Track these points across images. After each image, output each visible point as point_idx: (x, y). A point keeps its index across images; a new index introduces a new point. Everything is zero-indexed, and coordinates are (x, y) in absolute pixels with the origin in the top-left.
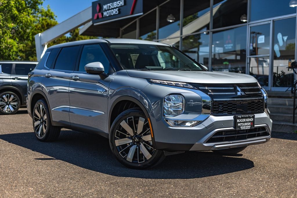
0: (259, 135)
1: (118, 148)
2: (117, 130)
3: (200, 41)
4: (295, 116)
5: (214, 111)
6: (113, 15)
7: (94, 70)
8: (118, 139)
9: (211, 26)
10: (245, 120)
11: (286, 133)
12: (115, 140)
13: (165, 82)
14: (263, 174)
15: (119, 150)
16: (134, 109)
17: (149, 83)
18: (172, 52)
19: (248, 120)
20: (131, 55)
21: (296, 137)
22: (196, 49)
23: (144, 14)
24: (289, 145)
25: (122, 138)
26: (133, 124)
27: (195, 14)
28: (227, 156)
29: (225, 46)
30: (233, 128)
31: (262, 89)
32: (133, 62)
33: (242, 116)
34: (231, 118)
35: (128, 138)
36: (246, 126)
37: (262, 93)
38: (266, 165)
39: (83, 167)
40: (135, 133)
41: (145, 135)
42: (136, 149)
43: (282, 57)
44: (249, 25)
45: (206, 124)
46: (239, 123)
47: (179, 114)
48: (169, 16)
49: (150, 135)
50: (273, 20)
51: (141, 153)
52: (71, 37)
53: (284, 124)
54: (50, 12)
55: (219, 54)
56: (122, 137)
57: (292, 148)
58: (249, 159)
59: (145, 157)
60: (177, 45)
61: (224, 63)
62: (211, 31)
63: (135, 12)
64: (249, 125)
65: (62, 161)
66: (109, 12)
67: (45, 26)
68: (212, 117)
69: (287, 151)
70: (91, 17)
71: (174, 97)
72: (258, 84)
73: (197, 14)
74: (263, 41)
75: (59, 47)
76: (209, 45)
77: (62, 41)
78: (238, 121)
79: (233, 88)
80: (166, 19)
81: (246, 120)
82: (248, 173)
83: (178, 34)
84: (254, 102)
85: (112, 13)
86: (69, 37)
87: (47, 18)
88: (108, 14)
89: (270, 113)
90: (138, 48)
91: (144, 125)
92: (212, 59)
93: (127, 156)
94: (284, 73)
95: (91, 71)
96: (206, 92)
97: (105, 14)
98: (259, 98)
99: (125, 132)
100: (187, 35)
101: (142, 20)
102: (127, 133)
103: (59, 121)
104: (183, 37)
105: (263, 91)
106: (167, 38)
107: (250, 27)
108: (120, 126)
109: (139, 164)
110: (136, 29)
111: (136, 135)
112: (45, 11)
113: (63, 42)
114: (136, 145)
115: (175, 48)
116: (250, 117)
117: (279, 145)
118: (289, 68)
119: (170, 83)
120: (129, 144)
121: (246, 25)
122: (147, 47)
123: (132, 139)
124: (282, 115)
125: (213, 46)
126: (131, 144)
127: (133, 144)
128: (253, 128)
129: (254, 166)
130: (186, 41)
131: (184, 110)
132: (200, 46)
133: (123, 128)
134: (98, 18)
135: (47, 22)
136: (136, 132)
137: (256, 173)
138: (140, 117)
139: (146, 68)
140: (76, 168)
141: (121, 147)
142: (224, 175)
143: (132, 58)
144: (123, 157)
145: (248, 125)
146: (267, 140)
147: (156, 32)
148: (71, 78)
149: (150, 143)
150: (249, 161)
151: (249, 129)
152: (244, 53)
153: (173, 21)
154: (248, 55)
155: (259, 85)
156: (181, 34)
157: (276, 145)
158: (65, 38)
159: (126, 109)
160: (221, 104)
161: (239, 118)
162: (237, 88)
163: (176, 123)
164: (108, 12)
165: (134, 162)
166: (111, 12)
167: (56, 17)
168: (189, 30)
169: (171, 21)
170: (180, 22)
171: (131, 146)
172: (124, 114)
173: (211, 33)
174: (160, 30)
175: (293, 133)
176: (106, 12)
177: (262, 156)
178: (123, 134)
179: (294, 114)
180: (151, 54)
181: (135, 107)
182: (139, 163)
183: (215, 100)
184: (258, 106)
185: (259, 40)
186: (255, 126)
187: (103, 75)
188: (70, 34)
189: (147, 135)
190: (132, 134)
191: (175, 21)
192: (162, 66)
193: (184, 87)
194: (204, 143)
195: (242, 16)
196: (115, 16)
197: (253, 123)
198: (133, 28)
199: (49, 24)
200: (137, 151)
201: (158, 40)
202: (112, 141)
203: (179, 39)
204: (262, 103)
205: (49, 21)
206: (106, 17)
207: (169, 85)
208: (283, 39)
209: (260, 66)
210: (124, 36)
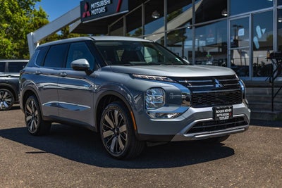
3: (186, 35)
4: (274, 104)
5: (194, 103)
7: (79, 67)
9: (193, 21)
13: (146, 76)
14: (241, 161)
17: (131, 78)
19: (226, 111)
20: (117, 51)
22: (180, 43)
23: (130, 11)
27: (179, 10)
29: (207, 39)
30: (212, 119)
31: (240, 80)
33: (221, 107)
34: (210, 109)
36: (224, 116)
37: (239, 85)
43: (261, 49)
44: (229, 19)
45: (186, 115)
46: (218, 114)
47: (160, 106)
48: (154, 13)
50: (252, 14)
52: (63, 35)
54: (43, 12)
55: (202, 47)
56: (107, 129)
60: (162, 40)
61: (207, 56)
62: (194, 26)
63: (121, 10)
64: (228, 116)
65: (51, 154)
67: (38, 25)
68: (191, 108)
70: (79, 15)
71: (155, 91)
72: (235, 76)
73: (182, 10)
74: (243, 34)
76: (193, 39)
77: (54, 39)
78: (217, 112)
79: (211, 81)
80: (151, 16)
81: (224, 111)
82: (228, 160)
83: (162, 29)
84: (232, 94)
85: (100, 11)
86: (60, 35)
87: (40, 17)
88: (96, 12)
92: (196, 52)
94: (264, 63)
95: (77, 68)
96: (185, 85)
97: (93, 12)
98: (237, 90)
100: (172, 30)
101: (128, 17)
103: (49, 116)
104: (168, 32)
105: (241, 83)
106: (153, 33)
107: (231, 21)
110: (123, 26)
112: (38, 11)
116: (228, 108)
117: (258, 133)
118: (268, 58)
121: (227, 19)
125: (196, 40)
126: (113, 136)
127: (115, 135)
128: (231, 118)
129: (234, 154)
131: (164, 103)
132: (185, 40)
134: (86, 16)
135: (39, 21)
139: (130, 64)
140: (65, 160)
143: (118, 54)
147: (142, 28)
148: (59, 75)
151: (228, 119)
152: (225, 46)
153: (158, 17)
154: (229, 48)
155: (237, 77)
156: (166, 29)
158: (57, 36)
160: (200, 96)
161: (218, 109)
162: (215, 81)
163: (158, 115)
164: (95, 10)
166: (98, 10)
167: (48, 16)
168: (172, 25)
169: (156, 17)
174: (145, 26)
175: (272, 120)
177: (242, 144)
179: (273, 102)
180: (135, 50)
183: (194, 92)
184: (236, 97)
185: (239, 33)
186: (233, 116)
187: (88, 71)
188: (62, 32)
191: (160, 17)
193: (164, 81)
194: (185, 133)
195: (223, 10)
196: (102, 14)
197: (231, 113)
198: (120, 25)
199: (42, 23)
201: (144, 36)
203: (164, 34)
204: (240, 94)
205: (41, 20)
206: (94, 15)
207: (150, 79)
208: (262, 32)
209: (243, 57)
210: (112, 33)
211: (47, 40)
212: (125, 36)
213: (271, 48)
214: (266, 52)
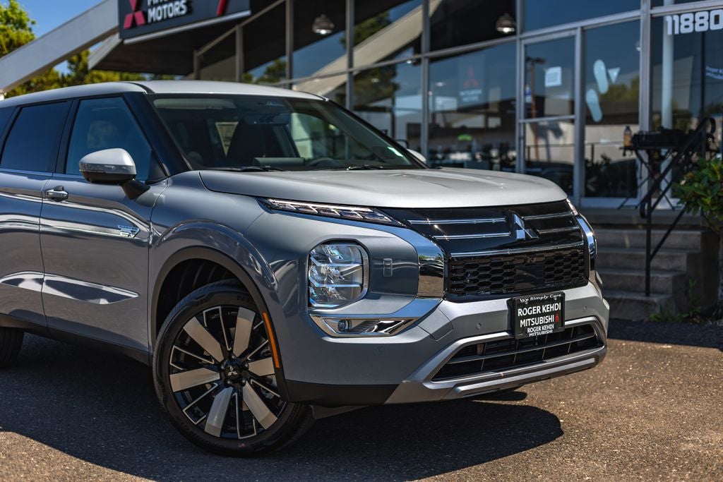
0: (576, 348)
1: (179, 397)
2: (174, 347)
3: (396, 80)
4: (651, 275)
5: (453, 286)
6: (174, 17)
7: (105, 173)
8: (179, 371)
9: (425, 44)
10: (538, 310)
11: (629, 322)
12: (171, 376)
13: (310, 206)
14: (590, 459)
15: (182, 402)
16: (224, 285)
17: (263, 211)
18: (327, 114)
19: (547, 308)
20: (217, 124)
21: (656, 334)
22: (386, 103)
23: (253, 13)
24: (644, 360)
25: (189, 369)
26: (221, 328)
27: (381, 15)
28: (484, 401)
29: (462, 94)
30: (505, 334)
31: (581, 218)
32: (223, 143)
33: (532, 299)
34: (500, 305)
35: (208, 366)
36: (541, 325)
37: (580, 231)
38: (595, 426)
39: (77, 455)
40: (228, 355)
41: (257, 357)
42: (233, 399)
43: (608, 120)
44: (521, 39)
45: (432, 325)
46: (523, 318)
47: (352, 297)
48: (318, 20)
49: (271, 358)
50: (582, 28)
51: (244, 409)
52: (73, 74)
53: (624, 297)
54: (17, 12)
55: (444, 112)
56: (190, 364)
57: (652, 366)
58: (546, 407)
59: (256, 421)
60: (340, 91)
61: (461, 138)
62: (426, 57)
63: (229, 11)
64: (550, 323)
65: (17, 436)
66: (163, 10)
67: (4, 47)
68: (446, 304)
69: (641, 379)
70: (114, 23)
71: (338, 250)
72: (567, 203)
73: (388, 15)
74: (558, 82)
75: (13, 105)
76: (421, 91)
77: (50, 84)
78: (520, 312)
79: (502, 220)
80: (311, 29)
81: (541, 310)
82: (549, 455)
83: (341, 64)
84: (560, 257)
85: (171, 12)
86: (66, 74)
87: (10, 26)
88: (159, 15)
89: (601, 282)
90: (234, 107)
91: (253, 331)
92: (430, 126)
93: (206, 419)
94: (609, 160)
95: (98, 175)
96: (427, 232)
97: (152, 14)
98: (575, 244)
99: (199, 350)
100: (364, 68)
101: (250, 29)
102: (205, 353)
103: (11, 313)
104: (355, 73)
105: (584, 223)
106: (314, 75)
107: (526, 46)
108: (185, 334)
109: (242, 441)
110: (233, 53)
111: (230, 358)
112: (5, 10)
113: (53, 86)
114: (231, 388)
115: (336, 103)
116: (551, 301)
117: (618, 361)
118: (626, 148)
119: (325, 210)
120: (212, 384)
121: (515, 41)
122: (259, 104)
123: (220, 371)
124: (616, 273)
125: (431, 93)
126: (217, 385)
127: (223, 384)
128: (561, 329)
129: (561, 433)
130: (361, 82)
131: (366, 289)
132: (397, 93)
133: (192, 341)
134: (134, 24)
135: (8, 36)
136: (231, 352)
137: (572, 457)
138: (240, 308)
139: (258, 164)
140: (58, 459)
141: (187, 393)
142: (484, 465)
143: (220, 133)
144: (196, 423)
145: (548, 324)
146: (598, 358)
147: (285, 59)
148: (44, 193)
149: (271, 381)
150: (545, 413)
151: (549, 334)
152: (509, 112)
153: (329, 32)
154: (520, 118)
155: (571, 206)
156: (351, 64)
157: (611, 360)
158: (56, 78)
159: (201, 283)
160: (471, 266)
161: (523, 306)
162: (513, 219)
163: (346, 326)
164: (159, 8)
165: (227, 435)
166: (167, 9)
167: (33, 23)
168: (368, 54)
169: (323, 32)
170: (348, 34)
171: (217, 391)
172: (194, 300)
173: (425, 63)
174: (296, 55)
175: (647, 320)
176: (154, 10)
177: (580, 397)
178: (192, 357)
179: (648, 270)
180: (271, 123)
181: (225, 279)
182: (240, 438)
183: (454, 255)
184: (573, 266)
185: (547, 79)
186: (566, 323)
187: (132, 186)
188: (70, 68)
189: (261, 358)
190: (219, 357)
191: (334, 31)
192: (302, 156)
193: (364, 221)
194: (428, 380)
195: (501, 18)
196: (177, 20)
197: (560, 316)
198: (226, 50)
199: (15, 42)
200: (236, 403)
201: (291, 81)
202: (161, 376)
203: (344, 78)
204: (582, 257)
205: (13, 33)
206: (154, 22)
207: (323, 216)
208: (608, 76)
209: (541, 142)
210: (204, 71)
211: (28, 86)
212: (241, 81)
213: (633, 118)
214: (621, 129)
